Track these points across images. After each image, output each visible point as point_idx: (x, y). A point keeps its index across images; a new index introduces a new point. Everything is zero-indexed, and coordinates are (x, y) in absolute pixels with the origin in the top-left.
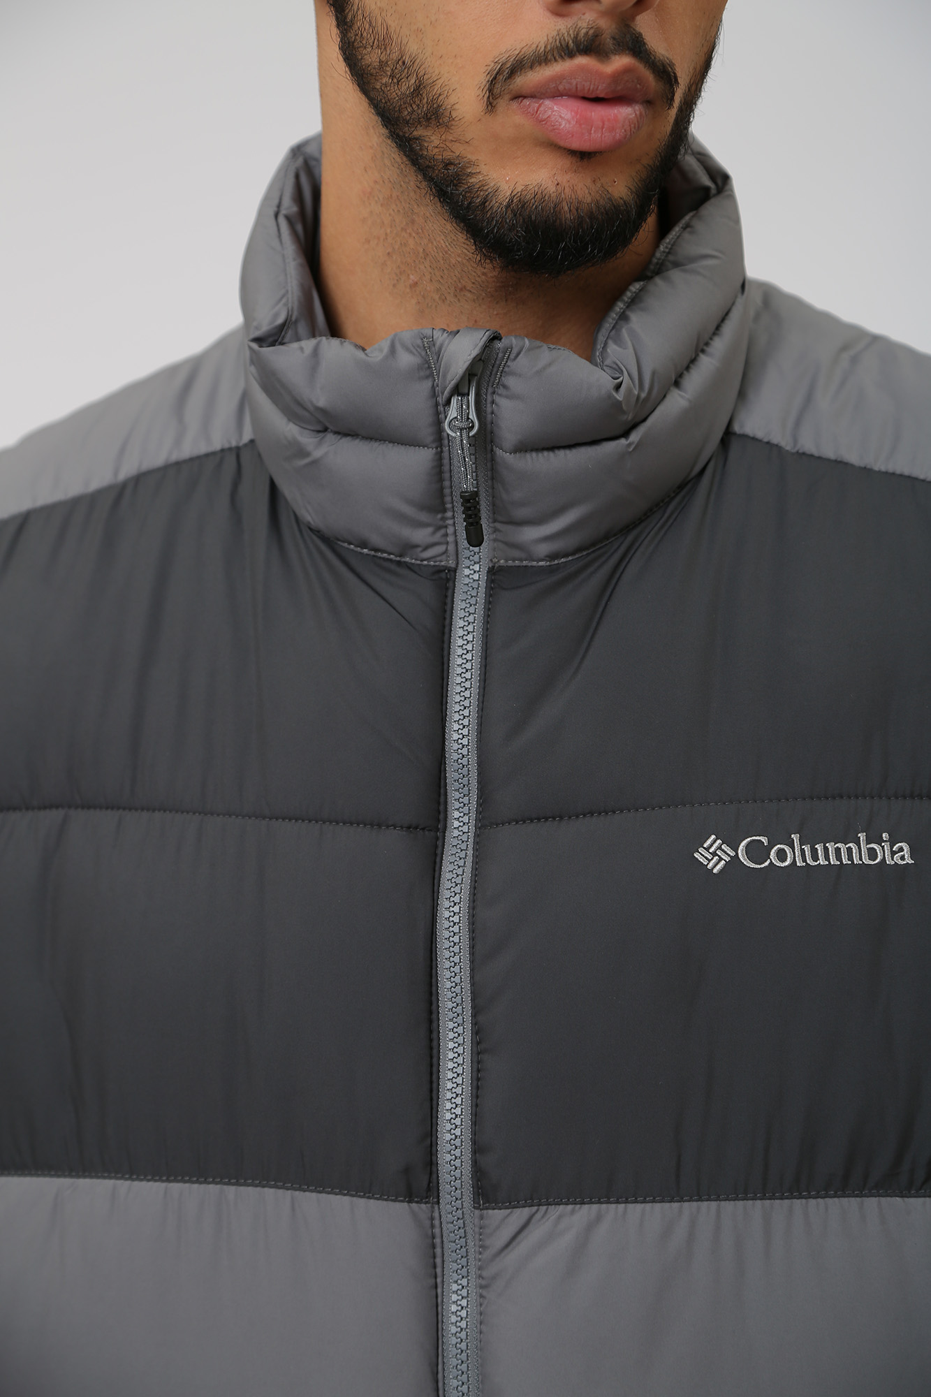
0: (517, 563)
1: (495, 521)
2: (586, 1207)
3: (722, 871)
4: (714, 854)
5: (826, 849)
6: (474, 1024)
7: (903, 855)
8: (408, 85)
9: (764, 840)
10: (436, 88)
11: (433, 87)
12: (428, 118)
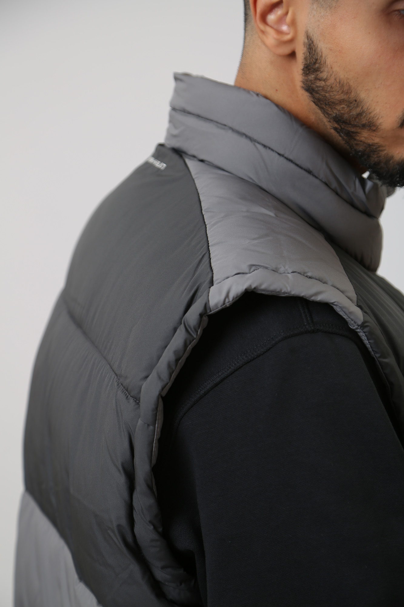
10: (372, 115)
11: (370, 113)
12: (364, 126)
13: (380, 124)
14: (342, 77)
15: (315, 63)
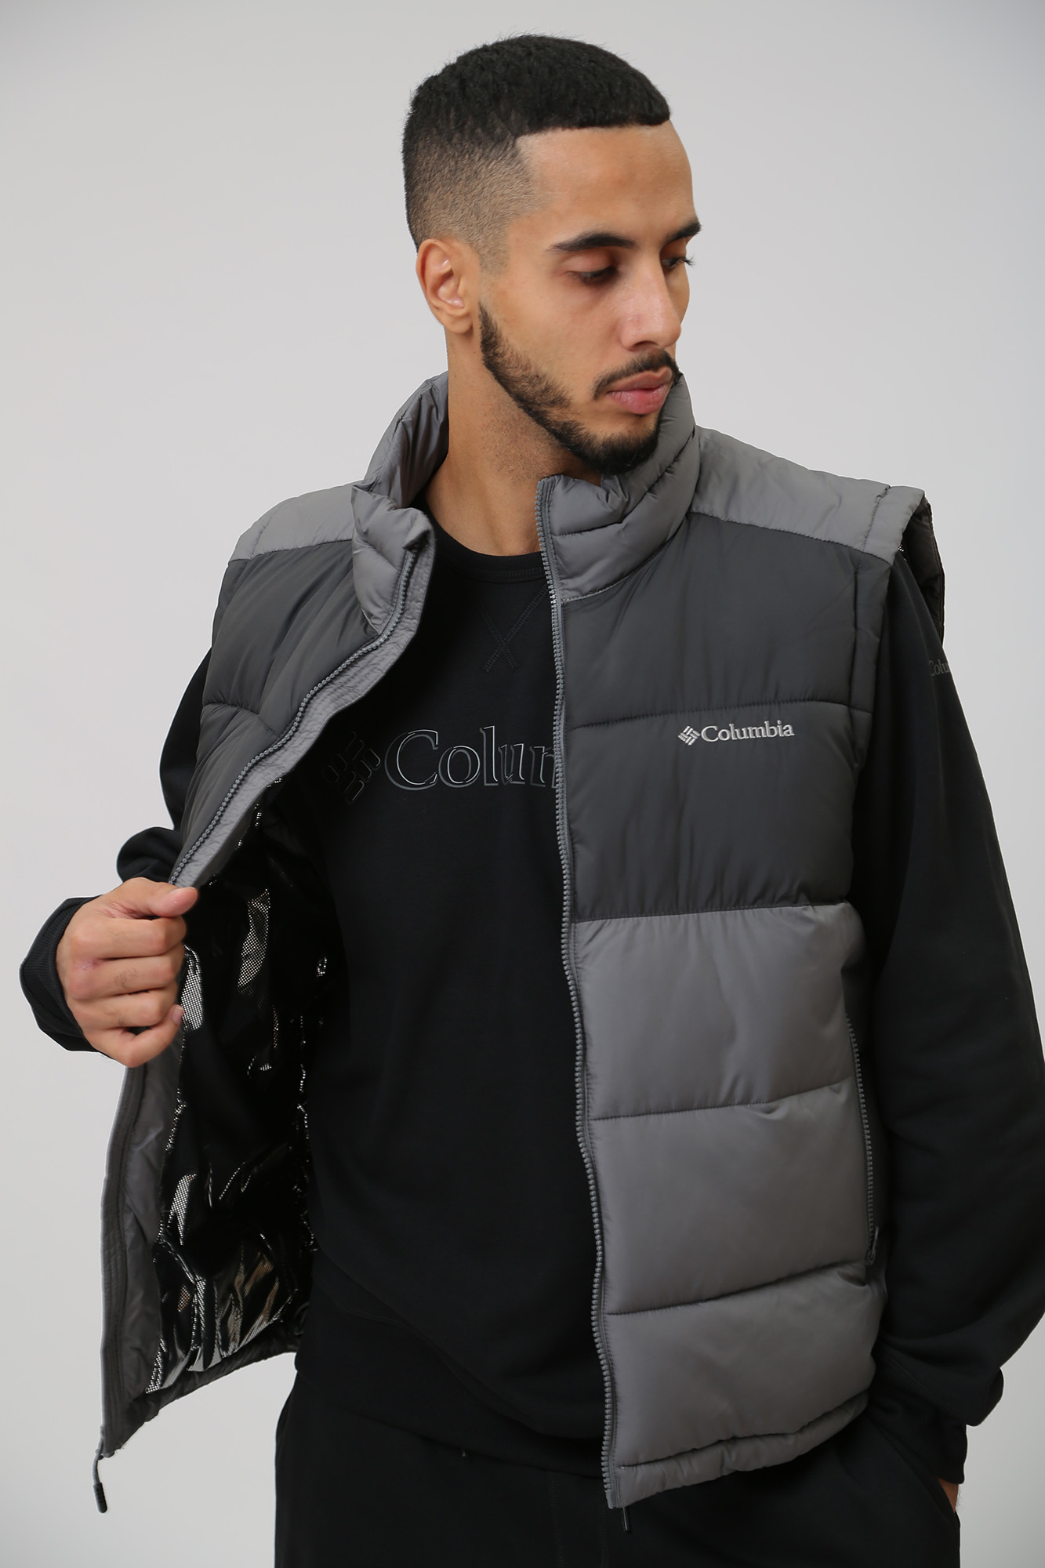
0: (576, 599)
1: (561, 579)
2: (631, 919)
3: (693, 744)
4: (689, 736)
5: (748, 731)
6: (570, 829)
7: (789, 731)
8: (543, 386)
9: (715, 728)
10: (560, 389)
11: (557, 388)
12: (553, 403)
13: (571, 398)
14: (519, 349)
15: (490, 338)
